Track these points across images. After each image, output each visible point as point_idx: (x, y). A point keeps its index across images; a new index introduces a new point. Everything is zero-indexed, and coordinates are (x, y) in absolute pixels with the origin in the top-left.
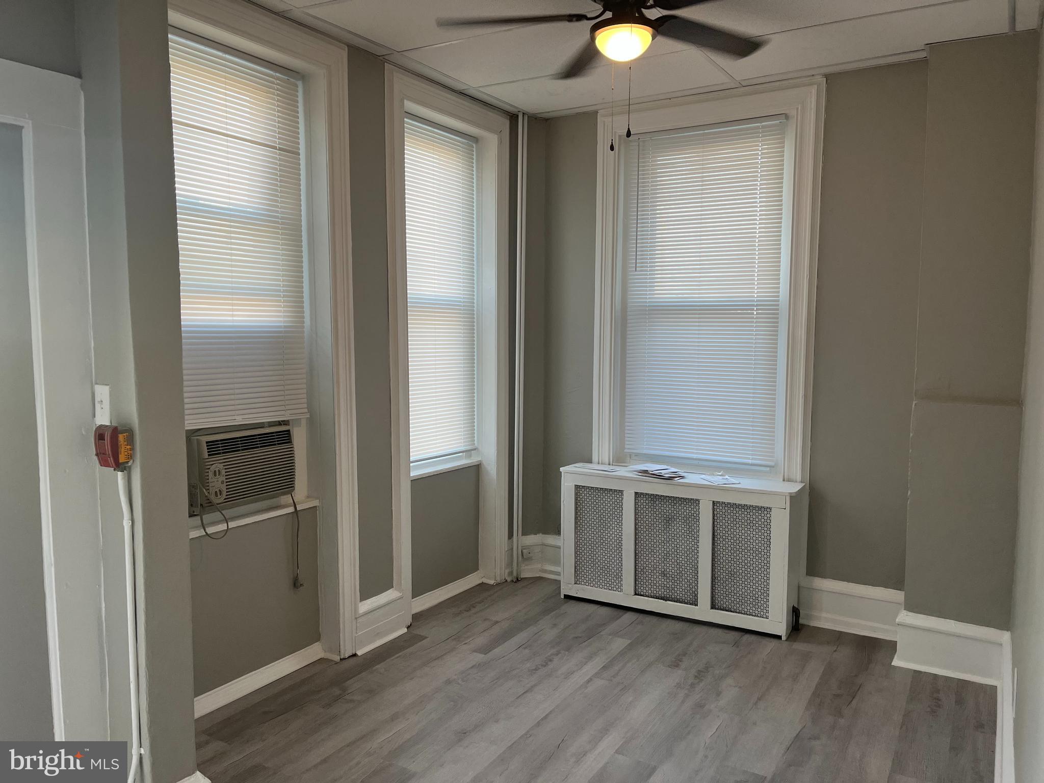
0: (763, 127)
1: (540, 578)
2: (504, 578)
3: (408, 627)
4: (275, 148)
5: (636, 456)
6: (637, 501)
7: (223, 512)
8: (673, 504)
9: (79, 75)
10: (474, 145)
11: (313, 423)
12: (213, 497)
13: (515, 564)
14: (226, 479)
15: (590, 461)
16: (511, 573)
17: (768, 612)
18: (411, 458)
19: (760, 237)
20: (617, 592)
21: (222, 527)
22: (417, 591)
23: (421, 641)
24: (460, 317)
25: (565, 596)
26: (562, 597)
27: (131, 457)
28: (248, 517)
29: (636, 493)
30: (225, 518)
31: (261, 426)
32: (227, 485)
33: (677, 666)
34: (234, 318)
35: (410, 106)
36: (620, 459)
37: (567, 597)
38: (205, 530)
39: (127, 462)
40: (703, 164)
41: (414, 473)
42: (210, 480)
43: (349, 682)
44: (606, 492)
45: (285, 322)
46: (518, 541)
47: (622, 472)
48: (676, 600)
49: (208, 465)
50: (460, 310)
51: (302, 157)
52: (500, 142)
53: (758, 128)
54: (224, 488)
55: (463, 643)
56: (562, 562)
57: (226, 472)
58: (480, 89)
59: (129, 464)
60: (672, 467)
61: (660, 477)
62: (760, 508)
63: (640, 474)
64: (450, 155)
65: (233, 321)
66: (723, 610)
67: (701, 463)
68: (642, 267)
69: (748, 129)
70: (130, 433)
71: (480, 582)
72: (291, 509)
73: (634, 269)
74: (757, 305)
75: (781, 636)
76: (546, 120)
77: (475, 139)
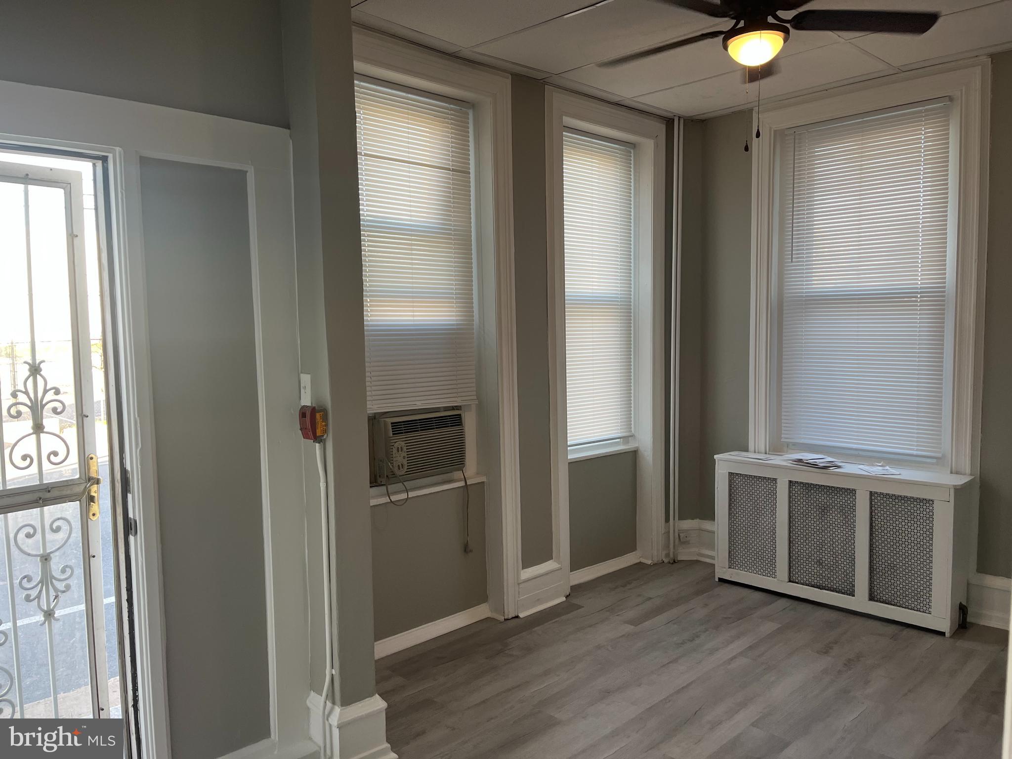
0: (926, 110)
1: (698, 561)
2: (661, 559)
3: (567, 597)
4: (449, 169)
5: (793, 445)
6: (791, 489)
7: (404, 483)
8: (828, 493)
9: (288, 127)
10: (632, 151)
11: (481, 408)
12: (396, 470)
13: (671, 546)
14: (407, 455)
15: (747, 450)
16: (667, 555)
17: (930, 607)
18: (568, 443)
19: (923, 222)
20: (771, 578)
21: (403, 496)
22: (576, 565)
23: (577, 609)
24: (618, 312)
25: (719, 579)
26: (717, 580)
27: (325, 431)
28: (426, 488)
29: (790, 482)
30: (406, 488)
31: (437, 410)
32: (408, 460)
33: (826, 653)
34: (415, 318)
35: (569, 121)
36: (776, 448)
37: (721, 580)
38: (389, 498)
39: (323, 436)
40: (862, 152)
41: (571, 457)
42: (394, 456)
43: (510, 640)
44: (760, 480)
45: (457, 320)
46: (674, 525)
47: (777, 460)
48: (832, 589)
49: (392, 443)
50: (618, 305)
51: (472, 176)
52: (657, 146)
53: (921, 112)
54: (405, 462)
55: (616, 614)
56: (716, 548)
57: (407, 449)
58: (635, 99)
59: (324, 438)
60: (829, 456)
61: (815, 466)
62: (922, 500)
63: (794, 463)
64: (609, 162)
65: (414, 321)
66: (882, 603)
67: (861, 453)
68: (798, 258)
69: (909, 114)
70: (324, 411)
71: (638, 561)
72: (462, 484)
73: (790, 260)
74: (921, 293)
75: (945, 633)
76: (703, 121)
77: (633, 145)
